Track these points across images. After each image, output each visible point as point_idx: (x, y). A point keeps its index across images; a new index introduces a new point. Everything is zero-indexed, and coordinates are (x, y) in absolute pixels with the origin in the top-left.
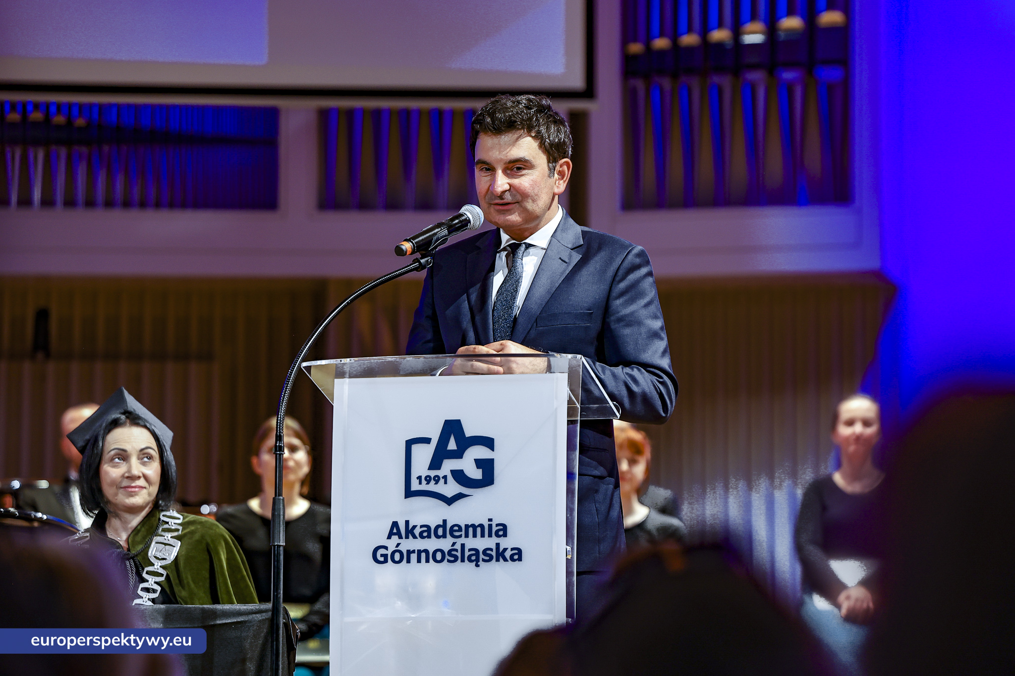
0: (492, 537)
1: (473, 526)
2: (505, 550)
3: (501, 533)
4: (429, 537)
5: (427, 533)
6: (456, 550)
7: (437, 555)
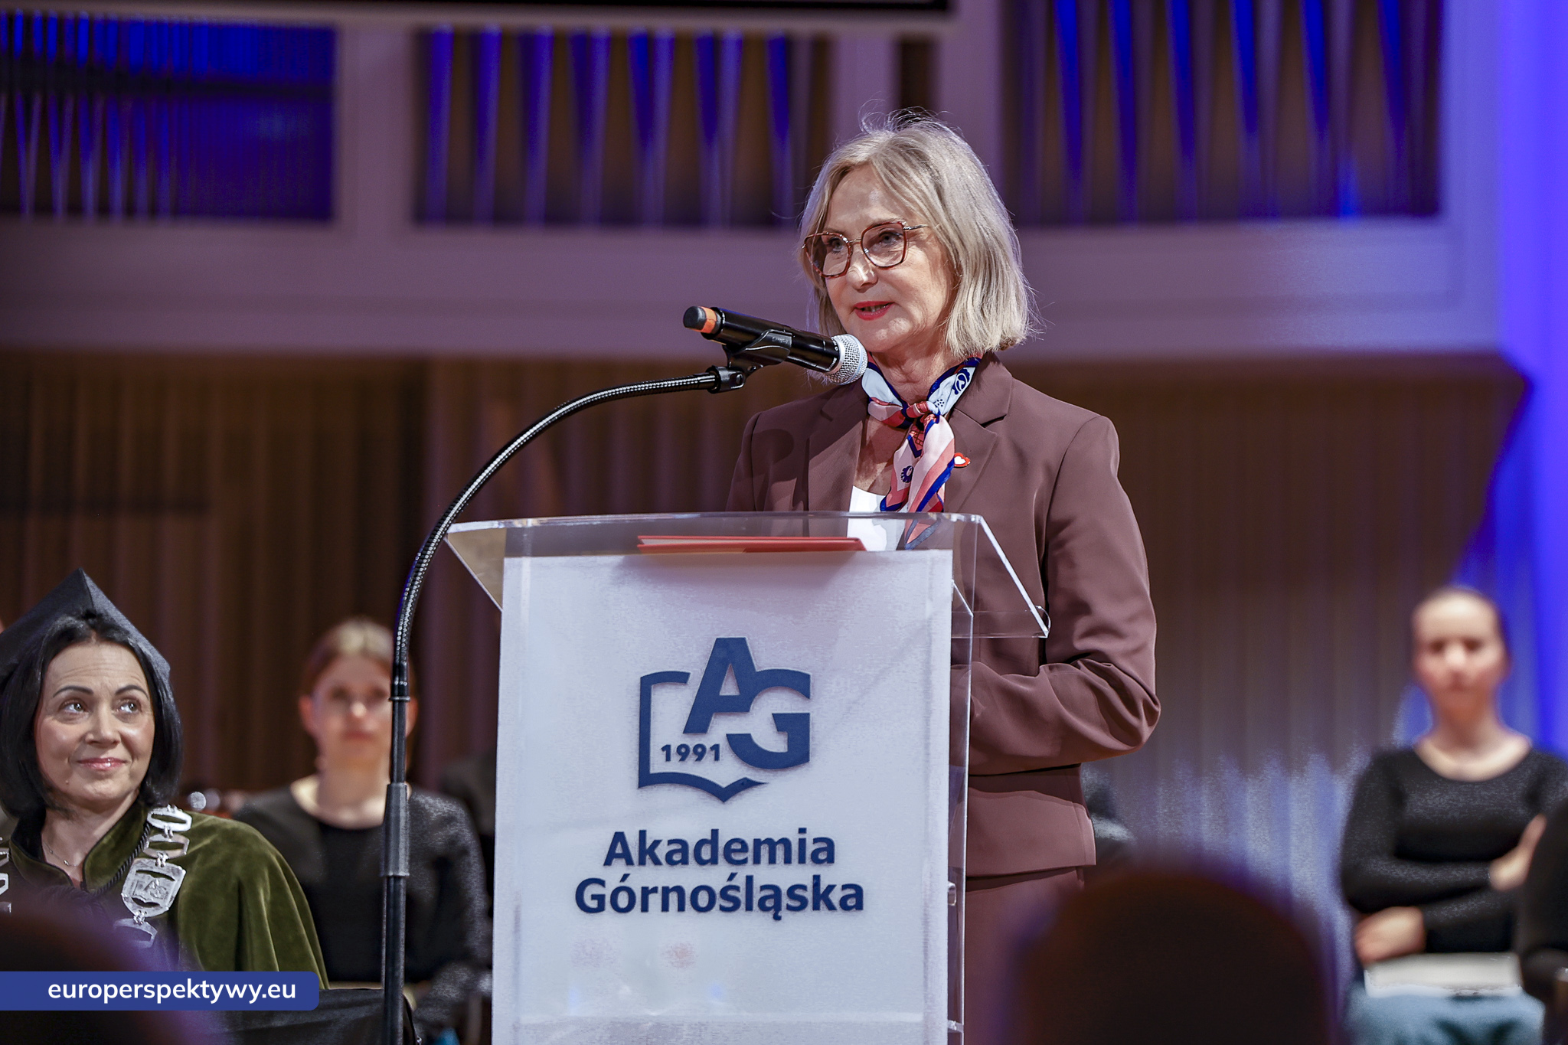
0: (805, 863)
1: (769, 841)
2: (831, 888)
3: (822, 856)
4: (684, 861)
5: (680, 855)
6: (737, 888)
7: (699, 896)
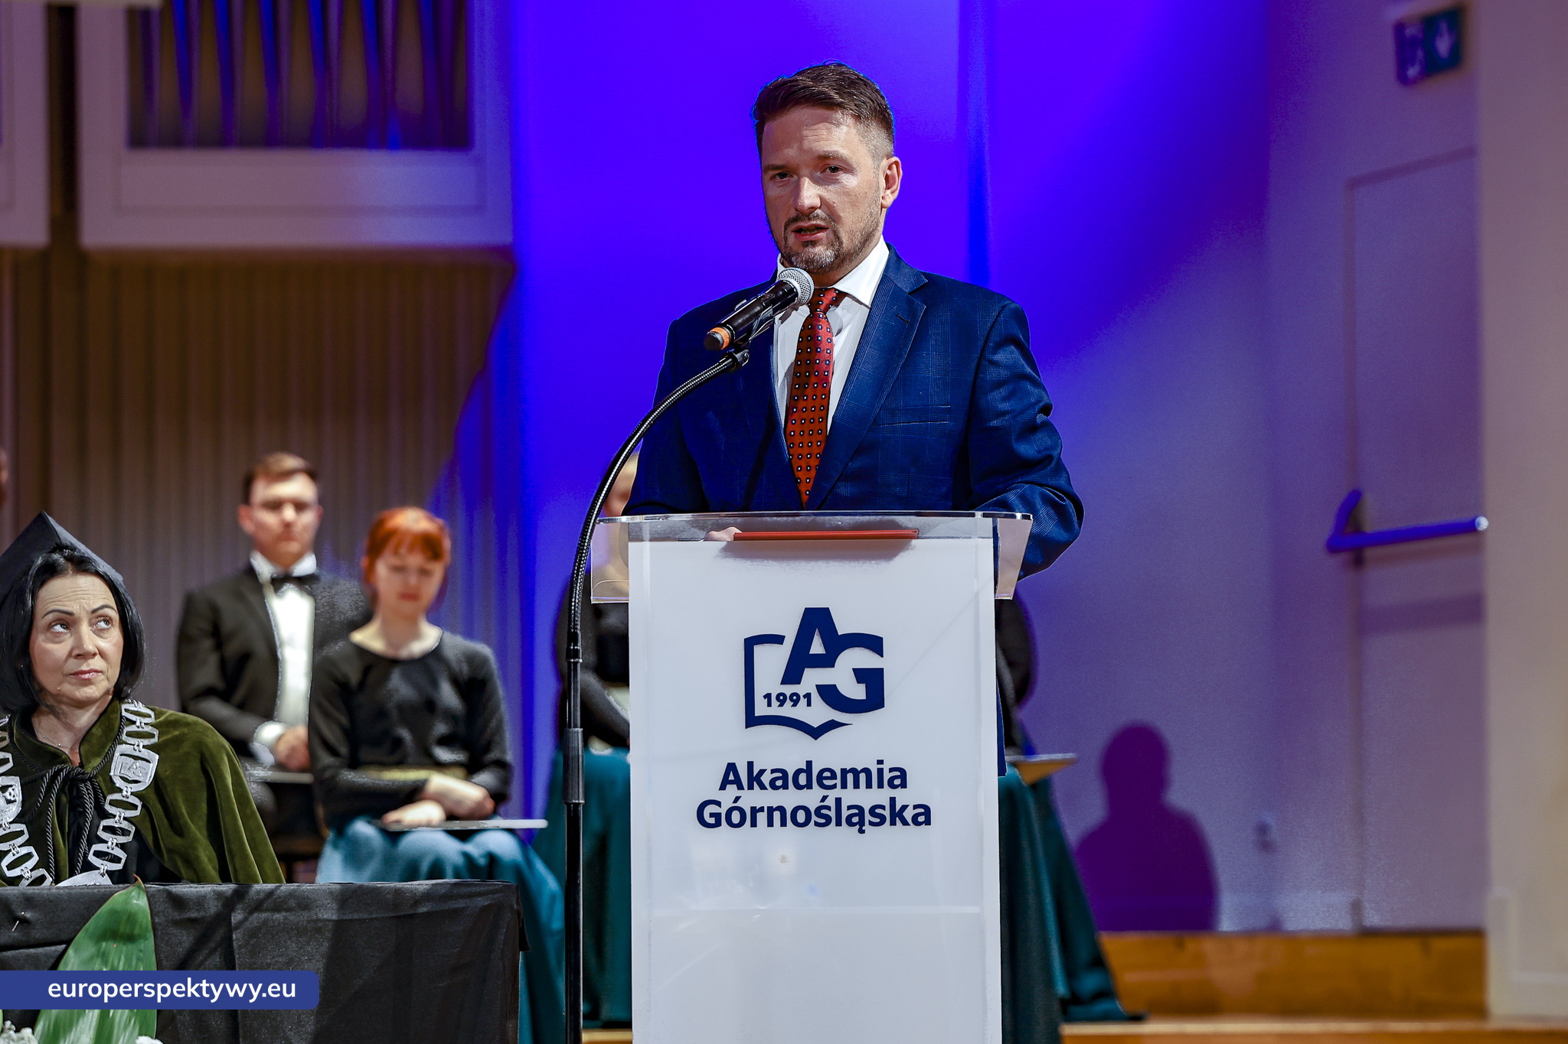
0: (883, 787)
1: (854, 771)
3: (897, 782)
4: (785, 786)
5: (781, 781)
6: (829, 808)
7: (798, 815)
